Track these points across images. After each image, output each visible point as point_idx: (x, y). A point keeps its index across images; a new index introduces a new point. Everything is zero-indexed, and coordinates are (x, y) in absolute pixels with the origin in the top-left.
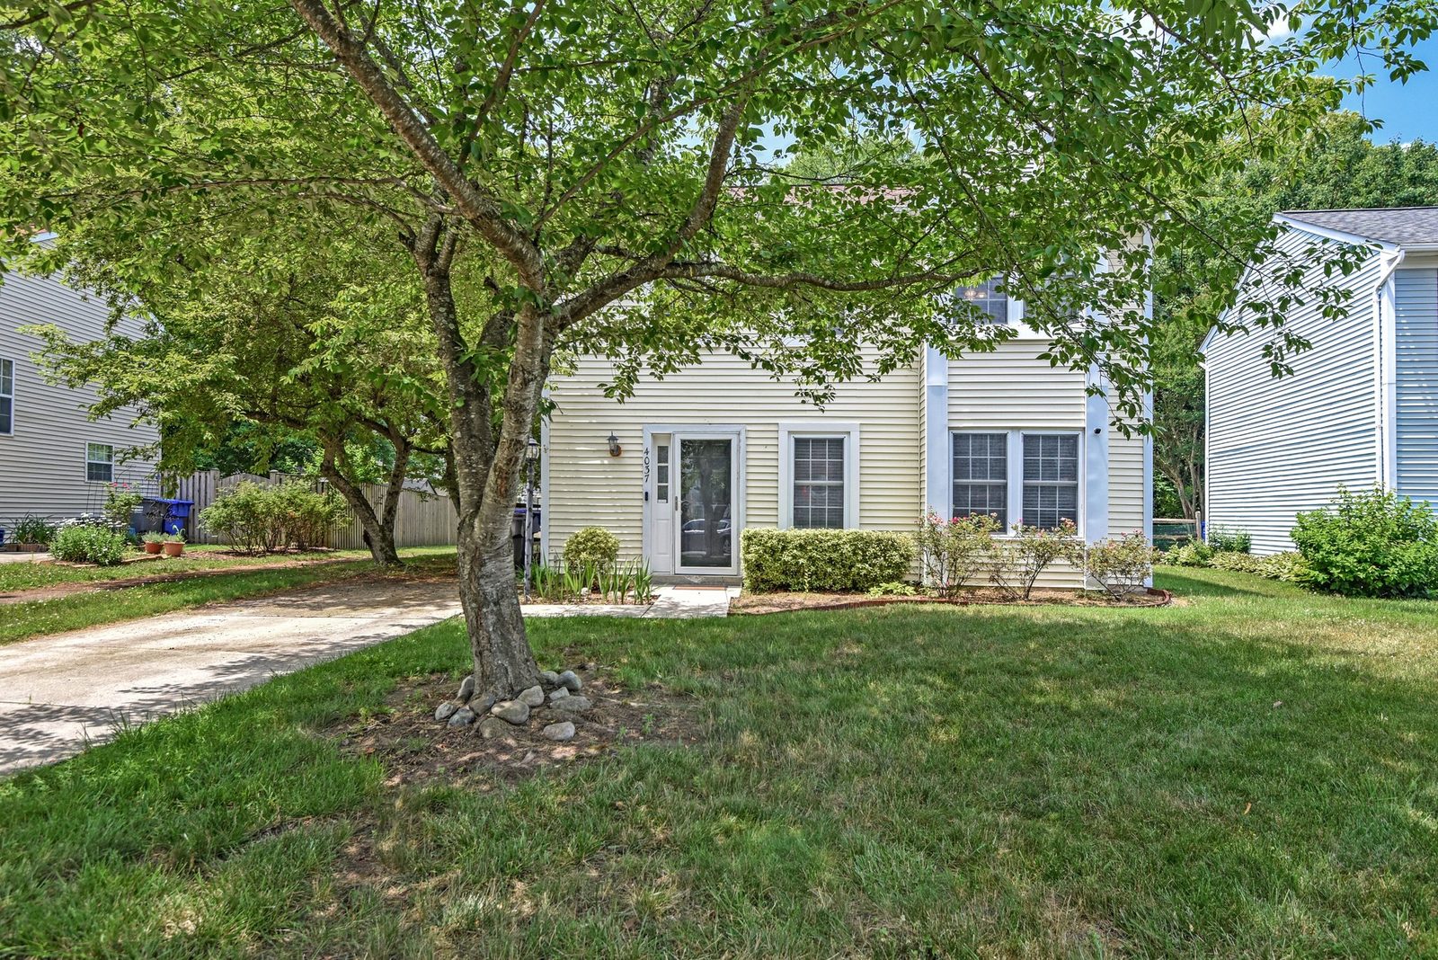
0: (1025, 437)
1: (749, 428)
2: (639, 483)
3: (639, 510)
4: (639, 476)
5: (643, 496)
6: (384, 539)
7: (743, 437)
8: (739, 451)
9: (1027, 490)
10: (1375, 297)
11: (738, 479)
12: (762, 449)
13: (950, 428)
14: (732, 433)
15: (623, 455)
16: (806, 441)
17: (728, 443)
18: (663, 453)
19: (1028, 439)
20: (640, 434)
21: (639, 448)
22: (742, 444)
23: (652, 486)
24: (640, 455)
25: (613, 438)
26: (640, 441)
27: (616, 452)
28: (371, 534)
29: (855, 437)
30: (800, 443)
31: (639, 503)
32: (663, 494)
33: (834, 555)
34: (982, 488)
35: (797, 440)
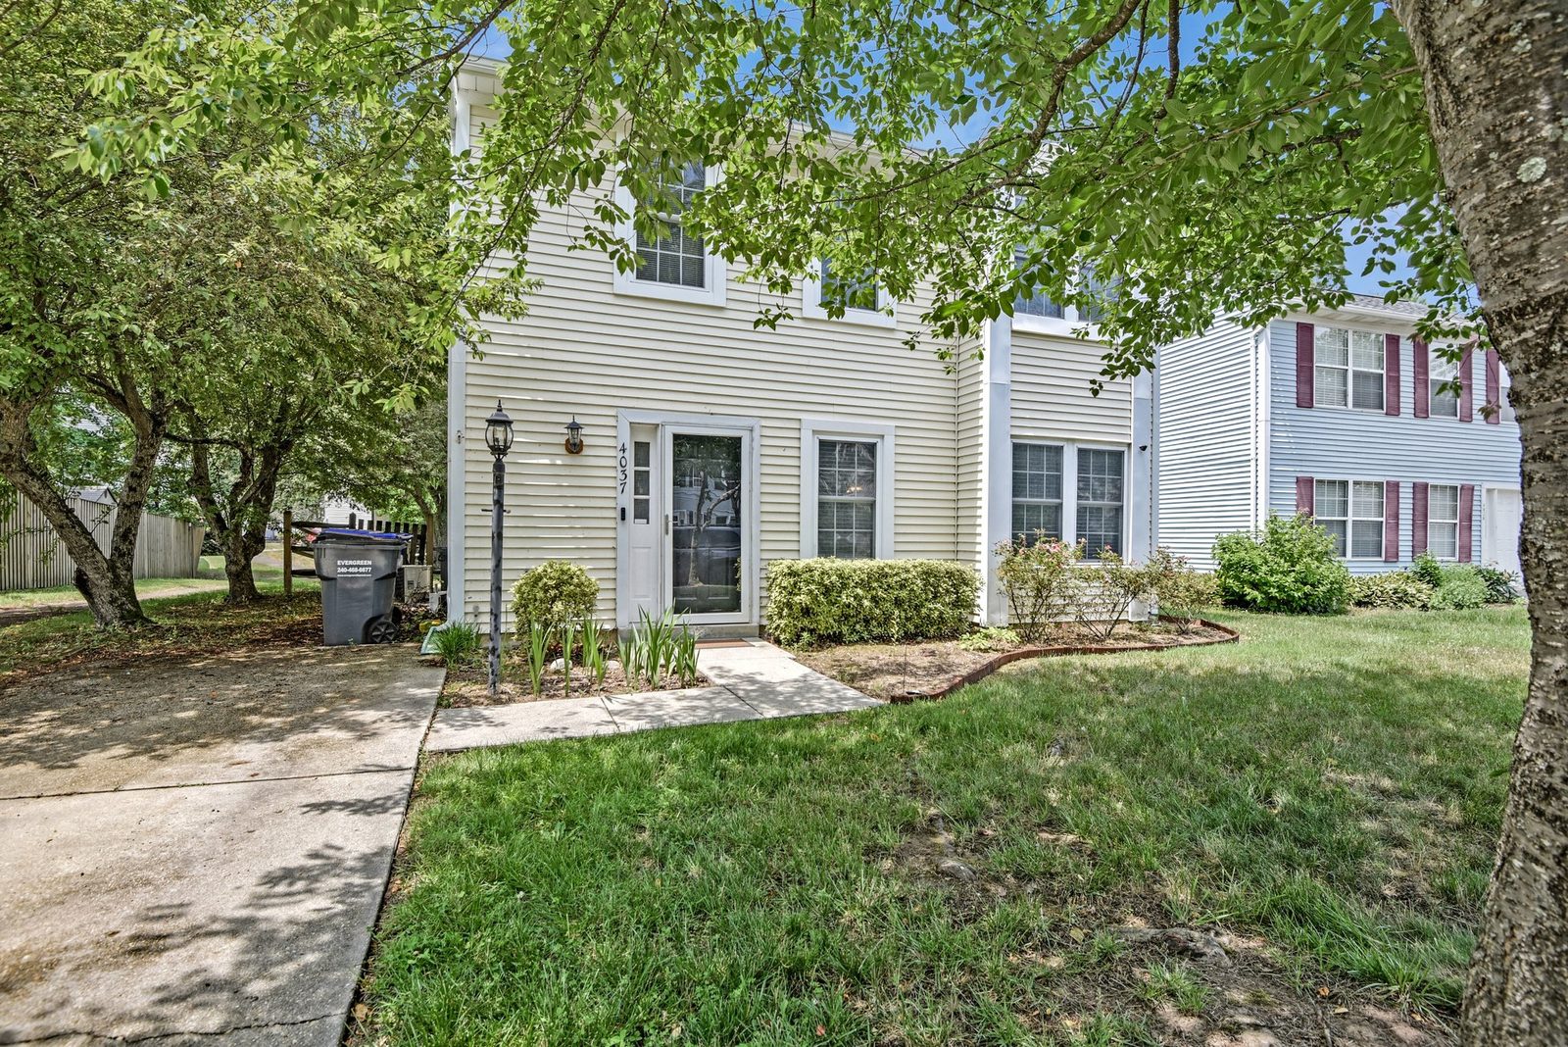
0: (1080, 451)
1: (764, 423)
2: (612, 493)
3: (611, 534)
4: (611, 483)
5: (617, 514)
6: (116, 582)
7: (756, 434)
8: (751, 453)
9: (1081, 512)
10: (1252, 342)
11: (751, 491)
12: (780, 452)
13: (1012, 436)
14: (742, 428)
15: (586, 451)
16: (833, 444)
17: (738, 440)
18: (642, 451)
19: (1083, 454)
20: (612, 422)
21: (611, 442)
22: (756, 445)
23: (628, 500)
24: (612, 453)
25: (574, 427)
26: (612, 433)
27: (574, 448)
28: (92, 575)
29: (890, 441)
30: (826, 447)
31: (611, 524)
32: (642, 511)
33: (904, 594)
34: (1037, 507)
35: (822, 443)
